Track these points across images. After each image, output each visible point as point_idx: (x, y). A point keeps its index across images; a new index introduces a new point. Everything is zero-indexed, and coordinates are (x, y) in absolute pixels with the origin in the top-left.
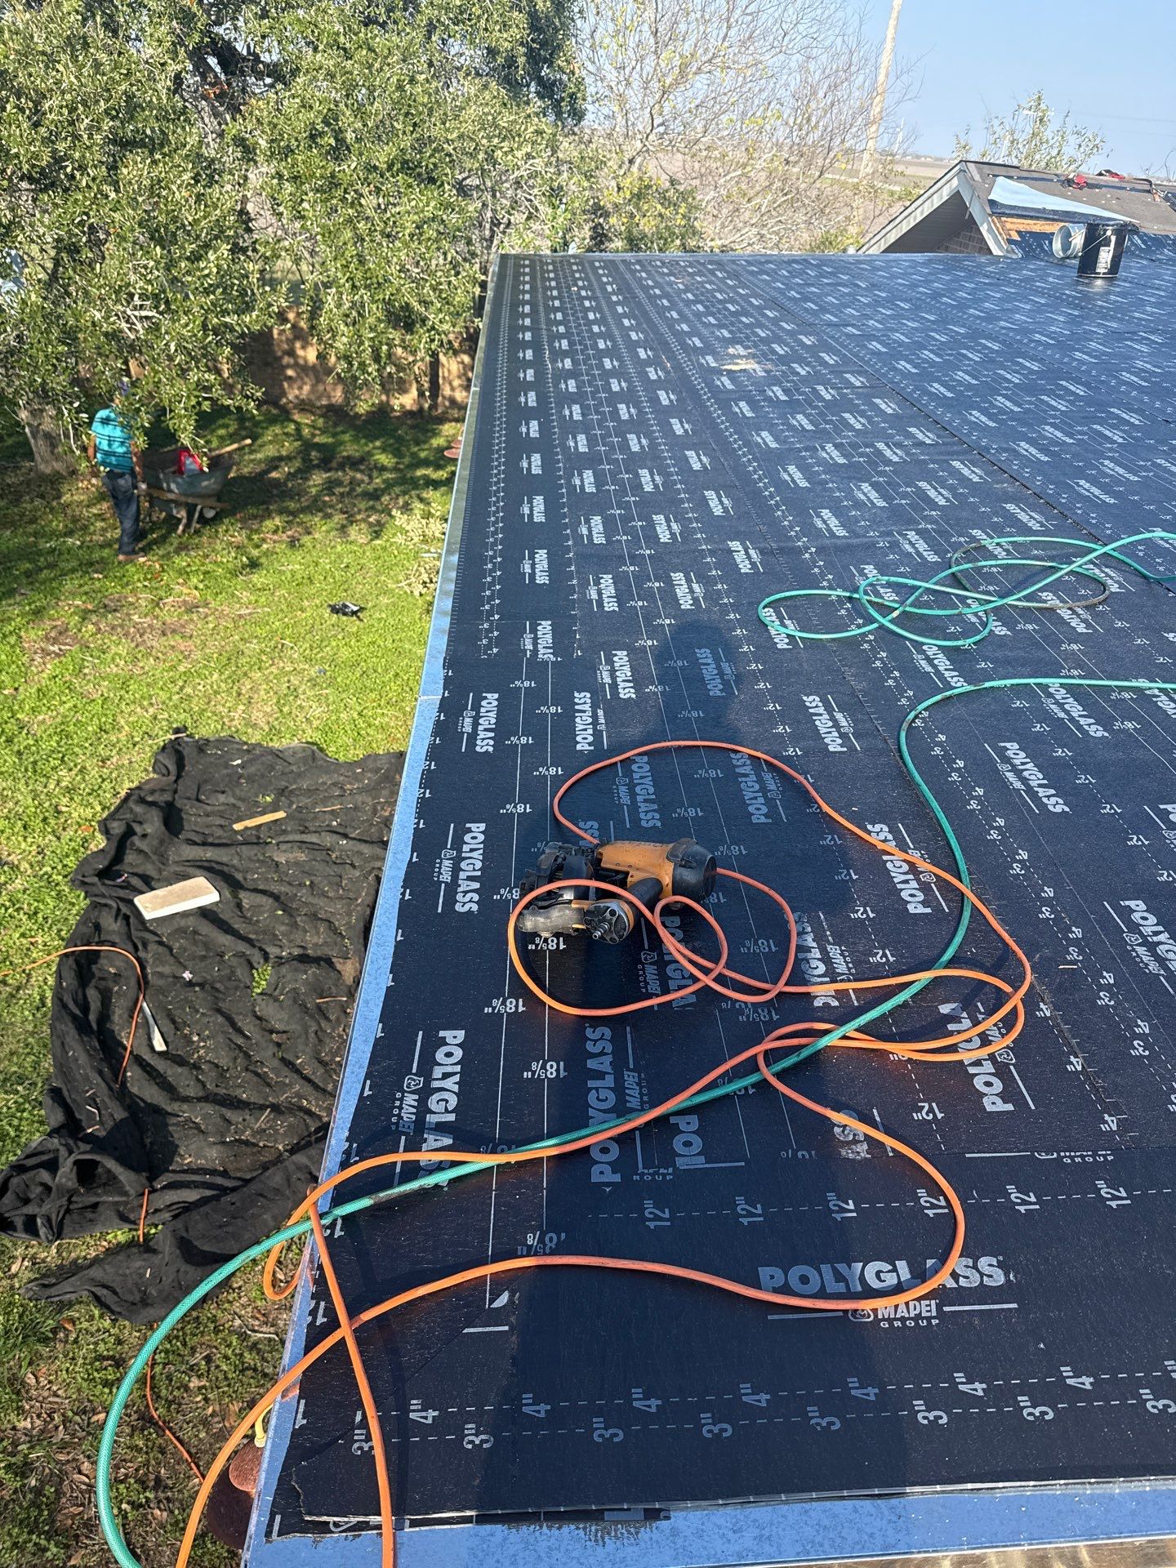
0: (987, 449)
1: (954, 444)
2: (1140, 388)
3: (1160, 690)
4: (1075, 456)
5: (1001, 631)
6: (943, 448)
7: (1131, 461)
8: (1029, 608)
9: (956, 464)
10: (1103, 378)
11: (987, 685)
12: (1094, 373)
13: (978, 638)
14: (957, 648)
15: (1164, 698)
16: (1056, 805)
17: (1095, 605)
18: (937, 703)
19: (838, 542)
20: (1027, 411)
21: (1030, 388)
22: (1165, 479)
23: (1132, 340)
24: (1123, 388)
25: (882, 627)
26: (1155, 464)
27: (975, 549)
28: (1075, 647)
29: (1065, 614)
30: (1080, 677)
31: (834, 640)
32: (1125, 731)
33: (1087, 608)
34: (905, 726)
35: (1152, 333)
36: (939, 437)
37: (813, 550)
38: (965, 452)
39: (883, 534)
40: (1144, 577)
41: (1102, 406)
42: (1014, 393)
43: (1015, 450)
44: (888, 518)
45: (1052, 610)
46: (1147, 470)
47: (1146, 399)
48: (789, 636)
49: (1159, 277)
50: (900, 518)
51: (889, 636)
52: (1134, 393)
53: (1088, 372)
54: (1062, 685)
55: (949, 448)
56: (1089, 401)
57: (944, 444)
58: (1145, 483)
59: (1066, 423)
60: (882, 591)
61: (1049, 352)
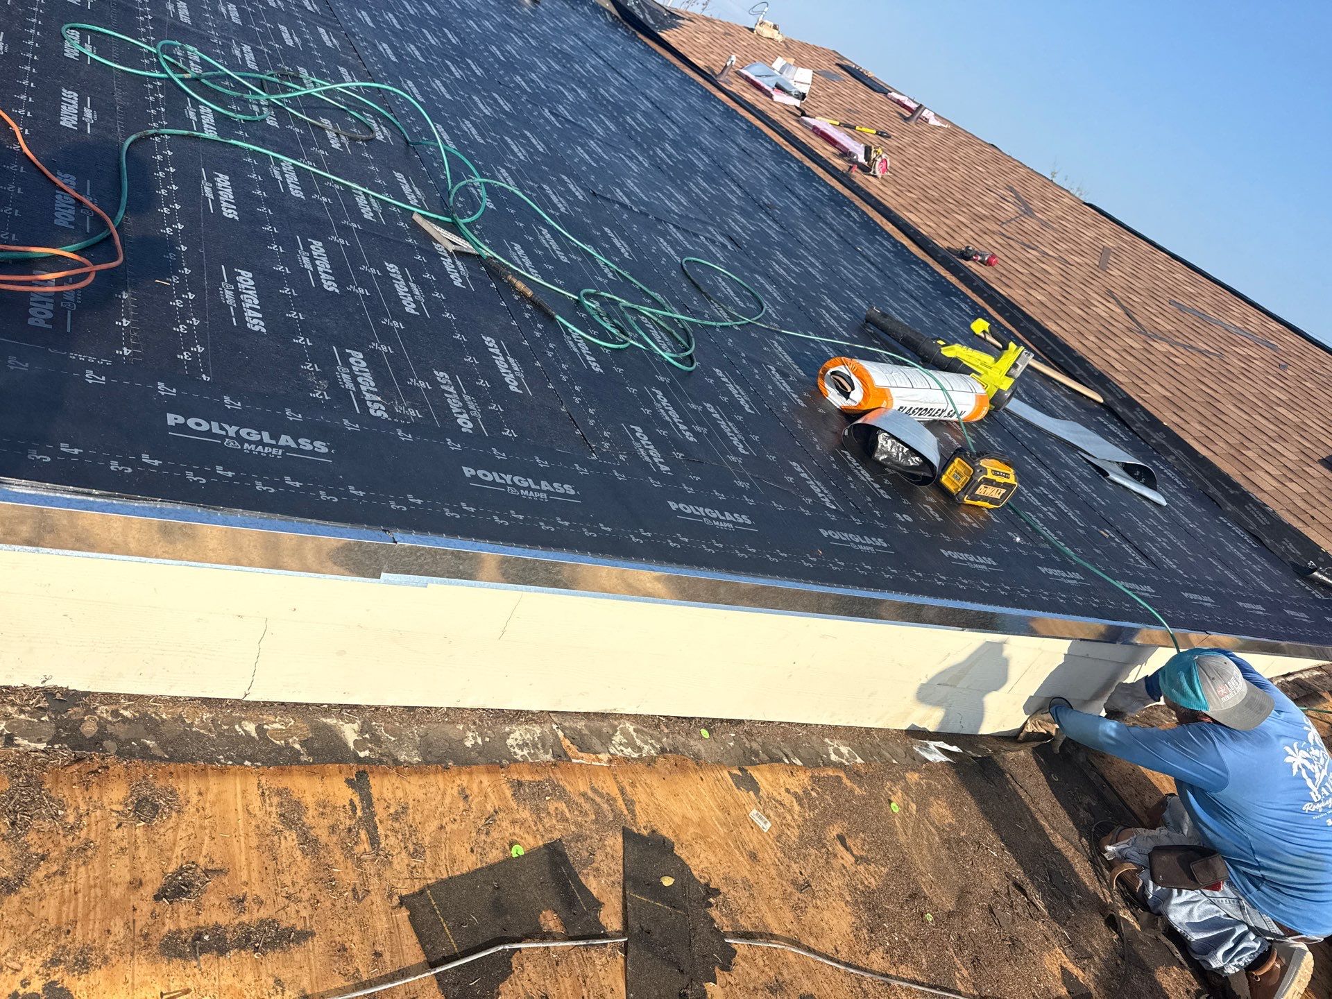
0: (354, 35)
1: (331, 20)
2: (497, 60)
3: (364, 193)
4: (417, 68)
5: (272, 122)
6: (319, 18)
7: (456, 89)
8: (306, 121)
9: (321, 30)
10: (477, 42)
11: (232, 141)
12: (473, 36)
13: (249, 118)
14: (228, 117)
15: (363, 197)
16: (230, 213)
17: (358, 140)
18: (183, 136)
19: (178, 23)
20: (404, 31)
21: (421, 21)
22: (469, 107)
23: (515, 34)
24: (486, 54)
25: (170, 79)
26: (470, 98)
27: (293, 77)
28: (322, 152)
29: (330, 135)
30: (312, 166)
31: (122, 71)
32: (320, 202)
33: (350, 139)
34: (139, 134)
35: (533, 38)
36: (321, 10)
37: (150, 17)
38: (335, 28)
39: (221, 37)
40: (407, 142)
41: (463, 54)
42: (405, 18)
43: (375, 45)
44: (235, 32)
45: (323, 129)
46: (462, 97)
47: (496, 66)
48: (81, 53)
49: (568, 17)
50: (244, 34)
51: (174, 88)
52: (491, 60)
53: (469, 34)
54: (293, 165)
55: (322, 20)
56: (454, 47)
57: (322, 16)
58: (454, 103)
59: (426, 50)
60: (192, 64)
61: (451, 11)
